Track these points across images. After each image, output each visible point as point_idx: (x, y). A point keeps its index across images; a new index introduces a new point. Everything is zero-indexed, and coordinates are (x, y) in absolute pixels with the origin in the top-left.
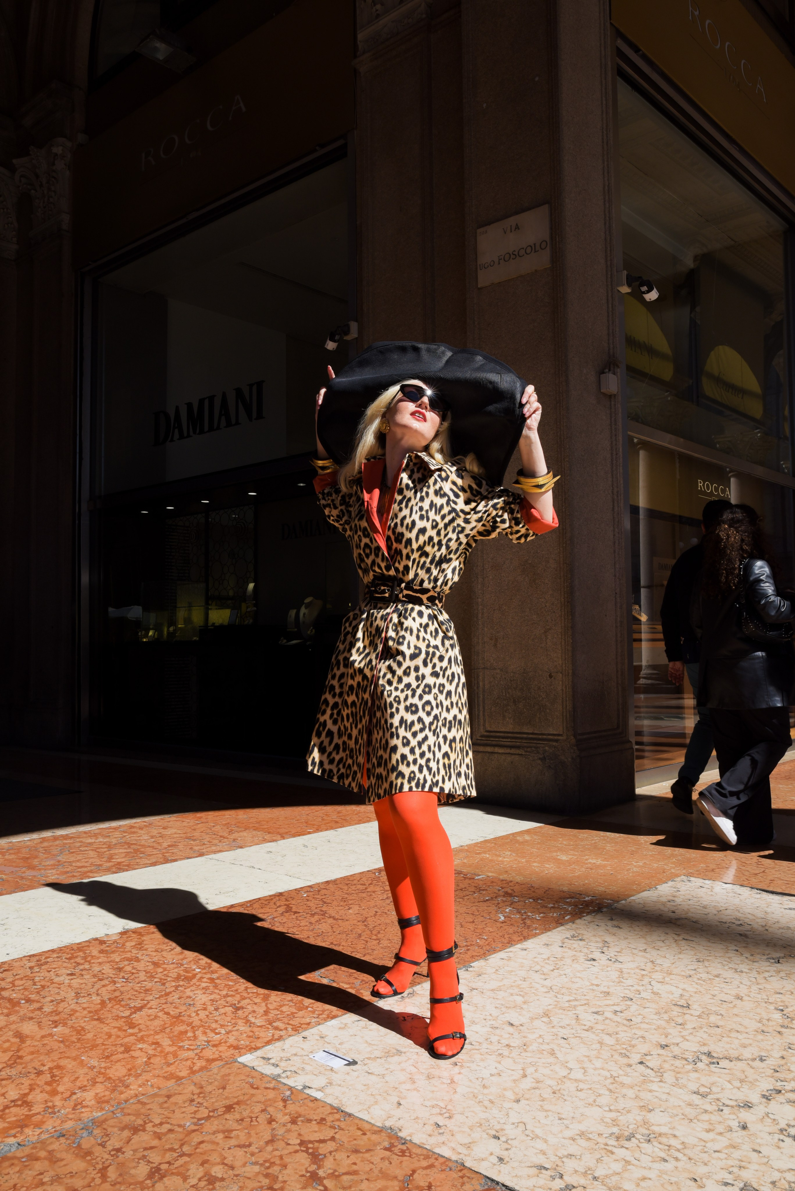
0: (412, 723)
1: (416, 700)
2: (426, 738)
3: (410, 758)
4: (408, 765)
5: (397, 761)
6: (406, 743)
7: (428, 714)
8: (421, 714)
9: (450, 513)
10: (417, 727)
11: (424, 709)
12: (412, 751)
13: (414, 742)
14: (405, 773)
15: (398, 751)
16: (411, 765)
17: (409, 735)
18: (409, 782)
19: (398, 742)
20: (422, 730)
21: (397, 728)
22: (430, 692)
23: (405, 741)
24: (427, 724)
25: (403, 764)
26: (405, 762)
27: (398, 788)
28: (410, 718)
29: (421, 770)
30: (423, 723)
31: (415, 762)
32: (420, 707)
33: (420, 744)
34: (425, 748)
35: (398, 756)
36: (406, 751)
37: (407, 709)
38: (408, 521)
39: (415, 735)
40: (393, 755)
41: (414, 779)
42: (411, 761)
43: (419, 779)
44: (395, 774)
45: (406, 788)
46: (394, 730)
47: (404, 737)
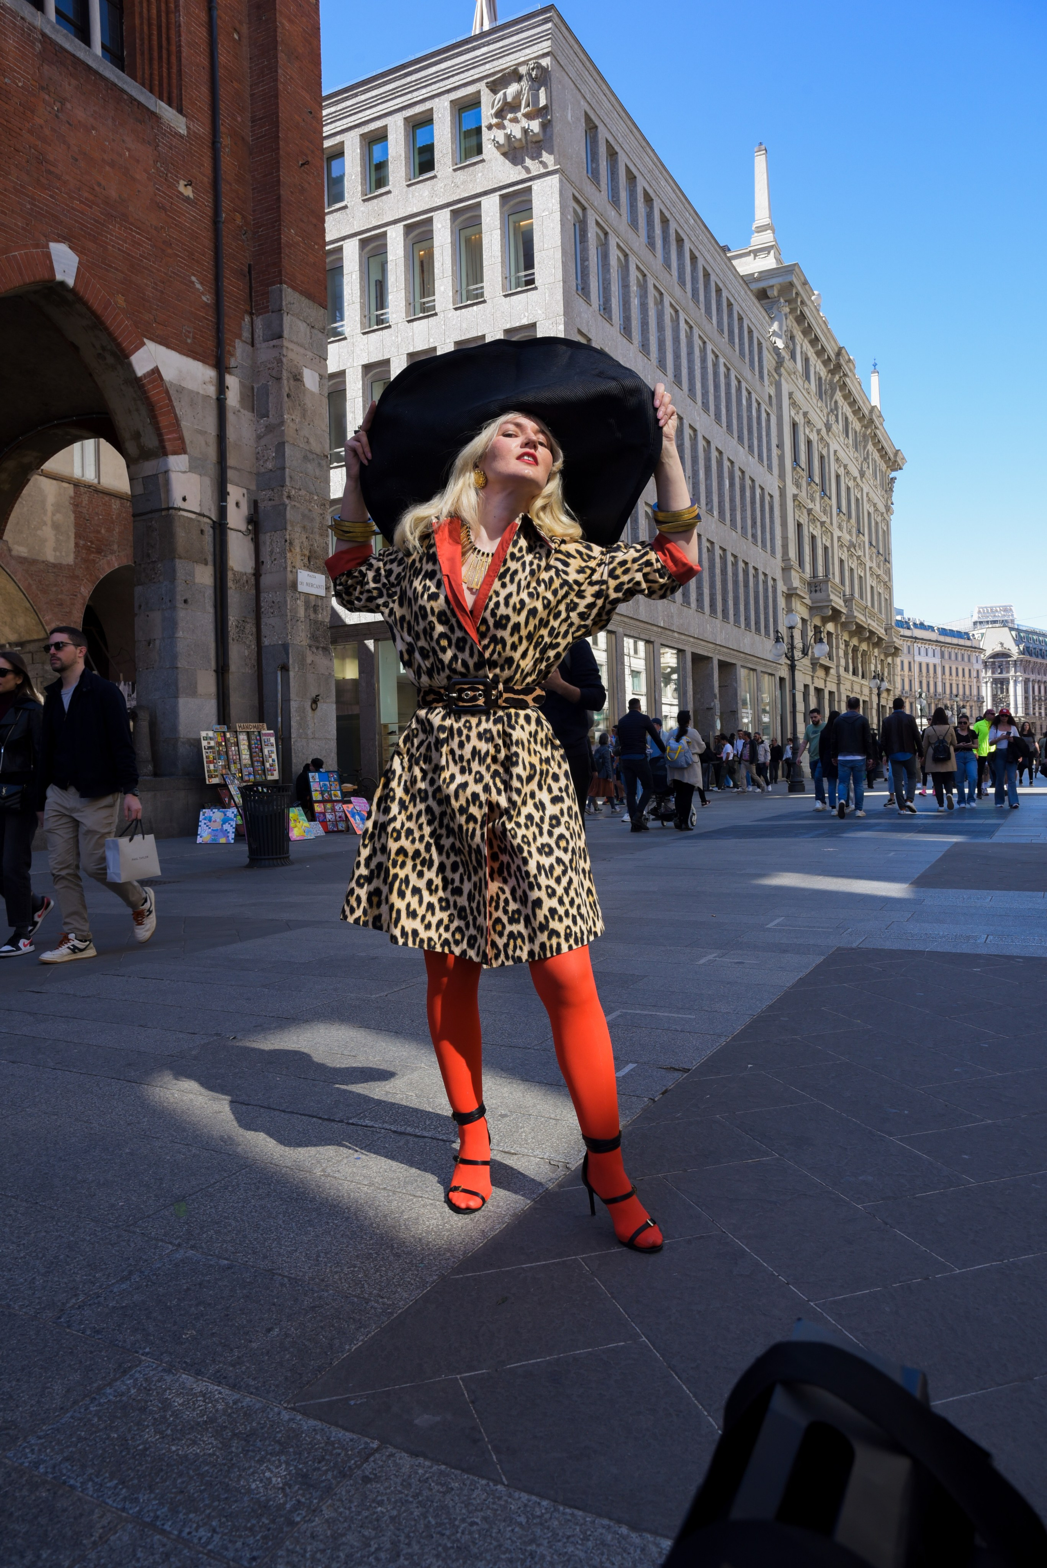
0: (552, 867)
1: (546, 838)
2: (570, 881)
3: (561, 911)
4: (561, 919)
6: (552, 894)
8: (558, 853)
9: (562, 586)
10: (558, 870)
11: (558, 847)
12: (561, 902)
13: (560, 891)
14: (559, 930)
15: (544, 905)
16: (564, 918)
17: (552, 883)
18: (567, 940)
19: (542, 894)
20: (564, 872)
21: (535, 877)
22: (559, 824)
23: (550, 891)
25: (553, 919)
29: (575, 922)
31: (567, 913)
34: (572, 893)
35: (545, 910)
36: (554, 903)
37: (540, 851)
38: (515, 599)
39: (558, 880)
40: (538, 911)
41: (571, 935)
42: (563, 915)
44: (546, 933)
45: (565, 948)
46: (532, 879)
47: (548, 887)
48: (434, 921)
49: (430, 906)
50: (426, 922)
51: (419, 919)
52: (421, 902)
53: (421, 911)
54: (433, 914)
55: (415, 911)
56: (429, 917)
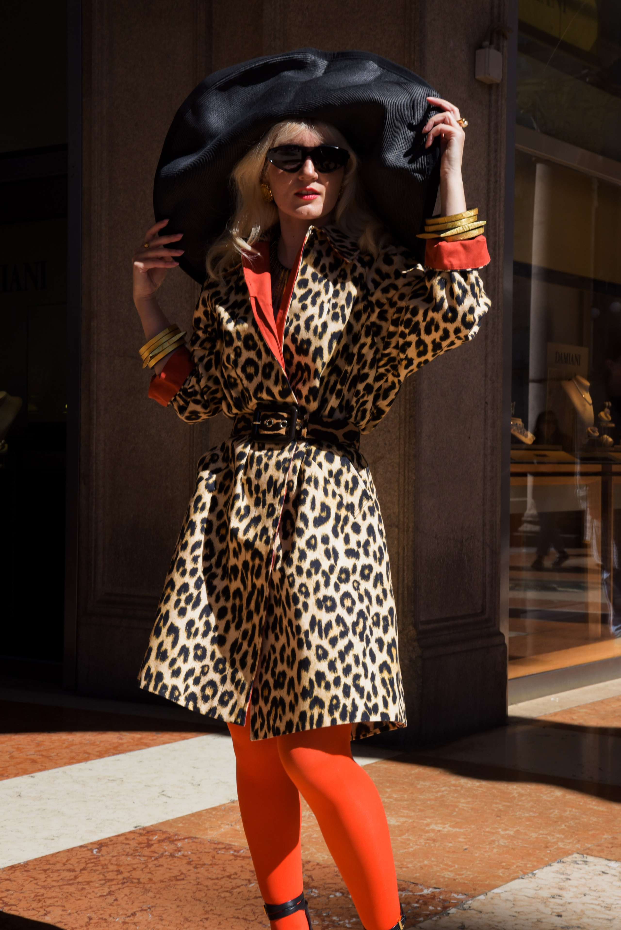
0: (329, 625)
1: (330, 591)
2: (350, 646)
3: (330, 677)
4: (328, 687)
5: (311, 681)
6: (323, 655)
7: (350, 610)
8: (340, 611)
10: (336, 631)
11: (343, 605)
12: (332, 666)
13: (333, 654)
14: (324, 699)
15: (311, 667)
16: (332, 686)
17: (325, 643)
18: (331, 712)
19: (311, 654)
20: (343, 634)
21: (306, 633)
22: (348, 579)
23: (320, 652)
24: (349, 625)
25: (319, 685)
26: (323, 684)
27: (315, 721)
28: (324, 617)
29: (346, 692)
30: (345, 625)
31: (337, 681)
32: (338, 601)
33: (342, 655)
34: (350, 659)
35: (311, 674)
36: (323, 666)
37: (319, 604)
38: (316, 323)
39: (333, 642)
40: (303, 673)
41: (337, 707)
42: (331, 682)
43: (345, 706)
44: (309, 701)
45: (328, 720)
46: (302, 636)
47: (319, 647)
48: (185, 668)
49: (184, 651)
50: (175, 667)
51: (167, 662)
52: (174, 643)
53: (173, 653)
54: (185, 660)
55: (166, 651)
56: (180, 662)
